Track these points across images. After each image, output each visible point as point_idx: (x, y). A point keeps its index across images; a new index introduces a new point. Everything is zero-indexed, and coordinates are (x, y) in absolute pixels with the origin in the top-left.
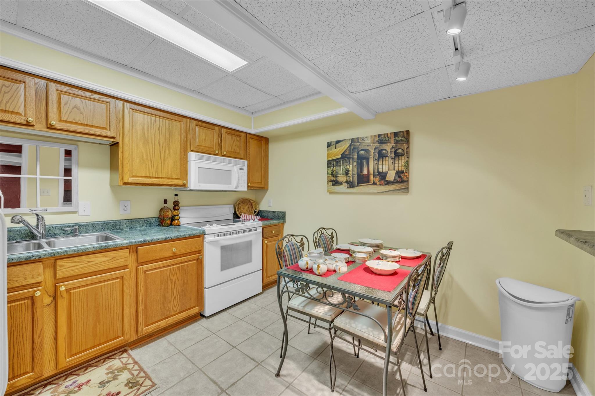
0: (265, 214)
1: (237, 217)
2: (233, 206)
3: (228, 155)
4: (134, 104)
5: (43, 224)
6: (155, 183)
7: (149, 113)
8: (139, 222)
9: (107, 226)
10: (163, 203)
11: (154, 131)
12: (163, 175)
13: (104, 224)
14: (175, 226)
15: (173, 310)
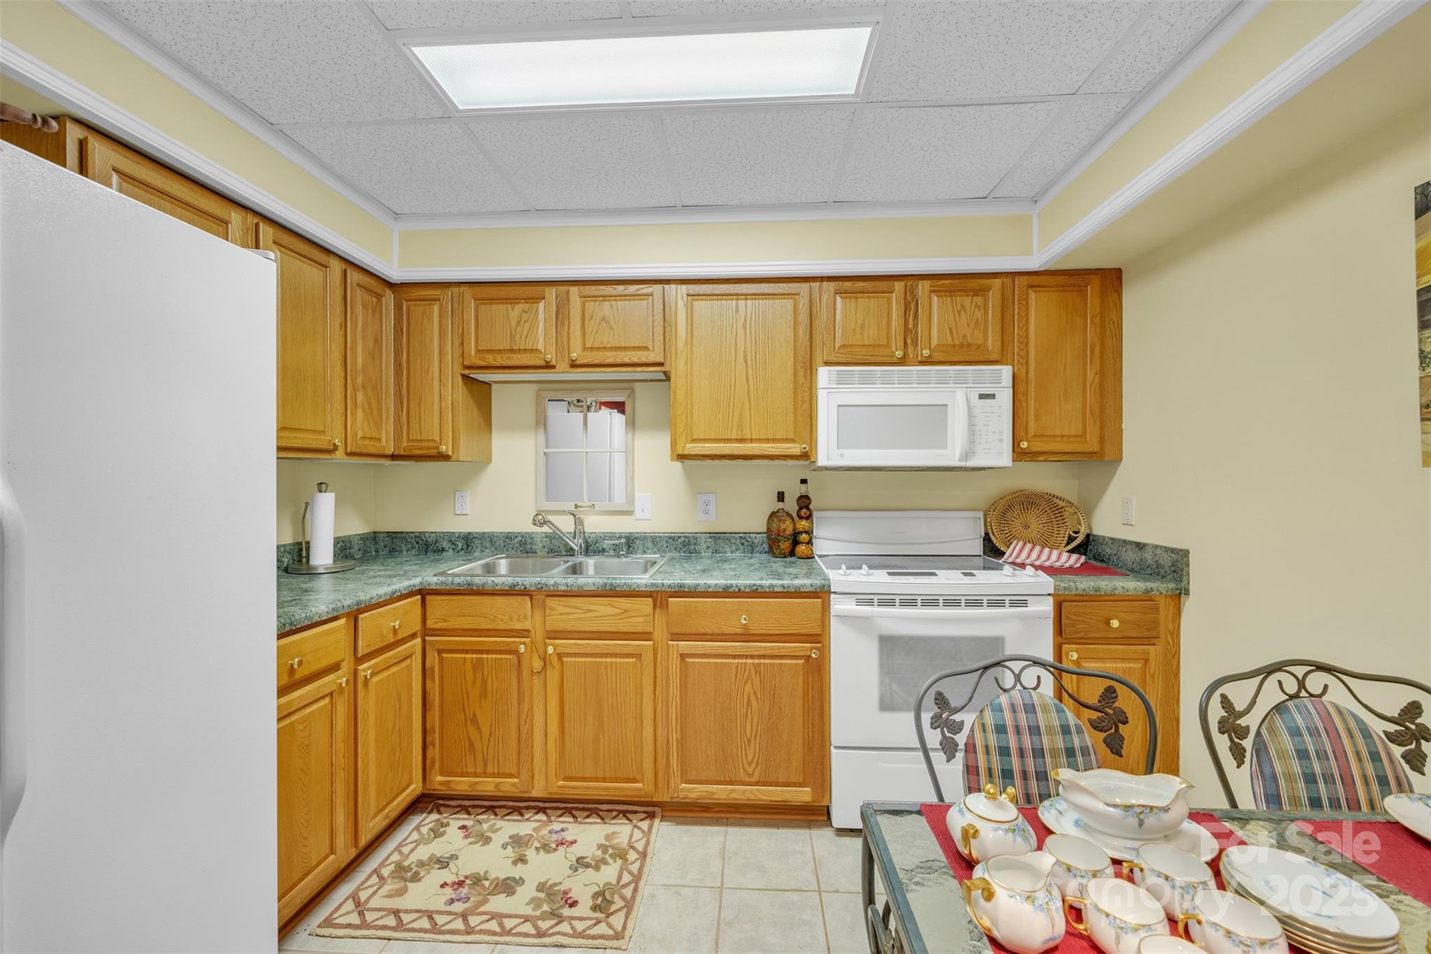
0: (1109, 551)
1: (993, 551)
2: (981, 515)
3: (937, 357)
4: (692, 284)
5: (582, 530)
6: (736, 453)
7: (724, 295)
8: (730, 541)
9: (673, 543)
10: (776, 499)
11: (734, 334)
12: (753, 433)
13: (670, 538)
14: (799, 558)
15: (745, 770)
